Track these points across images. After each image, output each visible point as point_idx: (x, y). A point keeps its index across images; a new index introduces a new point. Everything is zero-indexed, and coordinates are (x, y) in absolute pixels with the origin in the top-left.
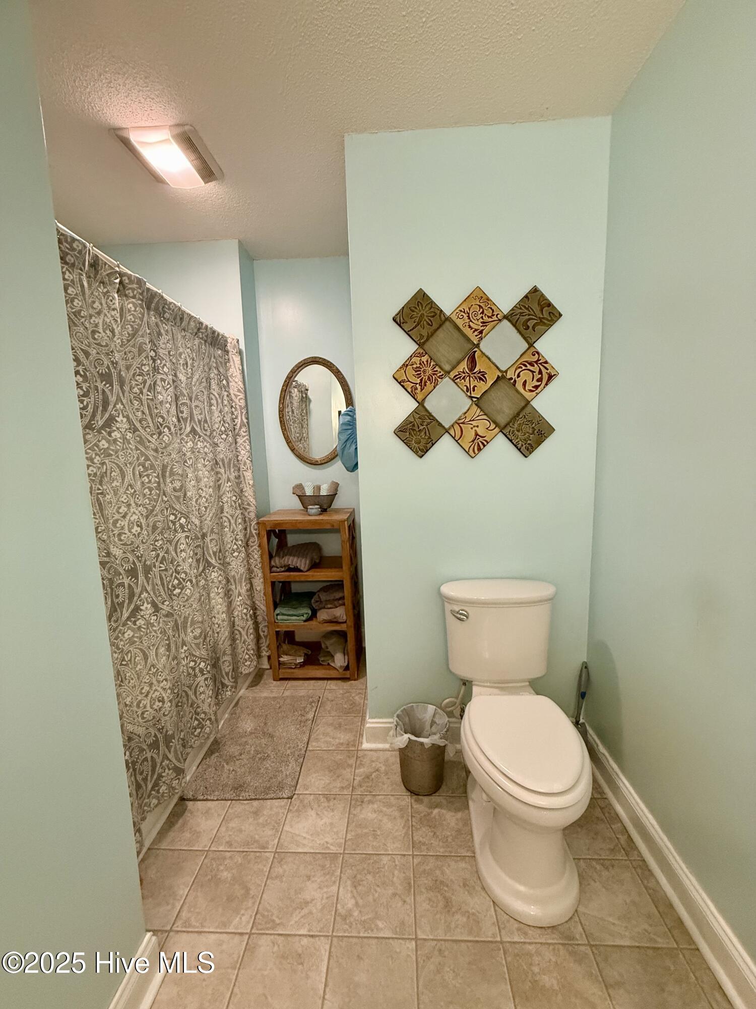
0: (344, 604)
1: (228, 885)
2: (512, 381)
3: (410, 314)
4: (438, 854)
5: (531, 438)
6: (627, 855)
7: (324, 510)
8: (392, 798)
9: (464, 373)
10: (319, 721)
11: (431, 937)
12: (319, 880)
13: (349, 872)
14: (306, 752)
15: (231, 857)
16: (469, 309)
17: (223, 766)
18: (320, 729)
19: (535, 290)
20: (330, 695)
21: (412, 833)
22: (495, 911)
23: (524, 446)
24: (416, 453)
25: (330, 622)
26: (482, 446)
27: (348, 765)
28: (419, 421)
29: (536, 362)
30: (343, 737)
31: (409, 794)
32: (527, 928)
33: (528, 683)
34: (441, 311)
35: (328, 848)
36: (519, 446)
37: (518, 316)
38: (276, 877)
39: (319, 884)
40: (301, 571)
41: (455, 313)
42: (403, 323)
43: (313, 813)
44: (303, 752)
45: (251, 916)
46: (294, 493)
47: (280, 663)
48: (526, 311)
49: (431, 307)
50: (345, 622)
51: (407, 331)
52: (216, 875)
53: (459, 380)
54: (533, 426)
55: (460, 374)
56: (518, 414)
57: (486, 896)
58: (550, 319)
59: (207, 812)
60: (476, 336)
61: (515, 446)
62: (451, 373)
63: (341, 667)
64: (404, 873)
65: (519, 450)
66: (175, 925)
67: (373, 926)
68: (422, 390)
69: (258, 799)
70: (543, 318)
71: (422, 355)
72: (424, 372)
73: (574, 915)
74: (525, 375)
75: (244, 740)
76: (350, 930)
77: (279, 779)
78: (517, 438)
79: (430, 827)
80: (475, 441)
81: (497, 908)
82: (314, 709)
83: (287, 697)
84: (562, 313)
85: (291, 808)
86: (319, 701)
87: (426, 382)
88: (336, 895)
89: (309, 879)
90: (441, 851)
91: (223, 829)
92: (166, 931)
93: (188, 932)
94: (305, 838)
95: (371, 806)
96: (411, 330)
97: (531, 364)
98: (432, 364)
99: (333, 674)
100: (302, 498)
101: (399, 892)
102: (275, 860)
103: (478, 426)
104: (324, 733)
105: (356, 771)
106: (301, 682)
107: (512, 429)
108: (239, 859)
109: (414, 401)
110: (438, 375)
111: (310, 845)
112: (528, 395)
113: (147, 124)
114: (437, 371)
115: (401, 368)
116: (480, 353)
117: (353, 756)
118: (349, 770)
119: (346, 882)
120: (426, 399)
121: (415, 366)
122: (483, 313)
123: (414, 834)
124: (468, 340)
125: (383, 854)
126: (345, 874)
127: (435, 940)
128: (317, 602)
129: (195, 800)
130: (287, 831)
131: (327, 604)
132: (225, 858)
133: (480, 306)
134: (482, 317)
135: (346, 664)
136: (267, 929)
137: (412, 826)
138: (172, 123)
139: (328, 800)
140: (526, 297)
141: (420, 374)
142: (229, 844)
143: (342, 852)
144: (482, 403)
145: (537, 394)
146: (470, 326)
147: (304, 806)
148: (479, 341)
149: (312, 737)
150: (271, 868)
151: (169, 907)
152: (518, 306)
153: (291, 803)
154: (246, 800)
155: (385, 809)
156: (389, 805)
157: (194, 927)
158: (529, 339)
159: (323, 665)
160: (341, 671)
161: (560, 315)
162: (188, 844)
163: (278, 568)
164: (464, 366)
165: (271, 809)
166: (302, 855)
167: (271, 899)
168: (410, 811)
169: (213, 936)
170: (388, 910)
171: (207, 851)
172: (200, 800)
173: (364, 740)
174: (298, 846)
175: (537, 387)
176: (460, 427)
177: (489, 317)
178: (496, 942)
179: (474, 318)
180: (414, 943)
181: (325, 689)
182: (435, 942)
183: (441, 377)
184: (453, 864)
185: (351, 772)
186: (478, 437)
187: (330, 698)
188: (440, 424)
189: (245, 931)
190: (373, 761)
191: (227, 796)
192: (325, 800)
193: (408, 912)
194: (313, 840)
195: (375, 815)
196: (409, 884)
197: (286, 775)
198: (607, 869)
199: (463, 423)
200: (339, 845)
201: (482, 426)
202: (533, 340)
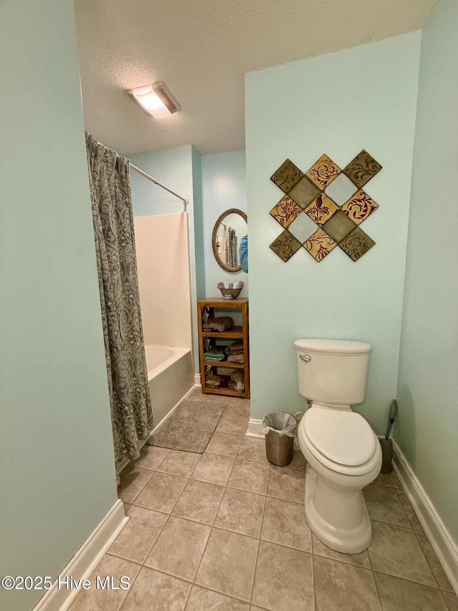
0: (243, 353)
1: (162, 489)
2: (346, 212)
3: (281, 174)
4: (282, 498)
5: (358, 249)
6: (411, 526)
7: (234, 298)
8: (259, 464)
9: (314, 209)
10: (223, 418)
11: (269, 541)
12: (210, 498)
13: (227, 497)
14: (214, 432)
15: (166, 477)
16: (318, 169)
17: (169, 432)
18: (224, 421)
19: (364, 152)
20: (232, 405)
21: (268, 484)
22: (312, 537)
23: (353, 254)
24: (282, 259)
25: (235, 363)
26: (325, 255)
27: (237, 443)
28: (284, 240)
29: (363, 199)
30: (236, 428)
31: (270, 463)
32: (330, 551)
33: (350, 406)
34: (300, 171)
35: (218, 483)
36: (350, 254)
37: (351, 170)
38: (188, 491)
39: (210, 499)
40: (220, 332)
41: (309, 172)
42: (276, 181)
43: (213, 464)
44: (212, 432)
45: (172, 507)
46: (218, 288)
47: (206, 384)
48: (357, 167)
49: (294, 170)
50: (243, 364)
51: (278, 185)
52: (157, 484)
53: (310, 213)
54: (360, 241)
55: (311, 210)
56: (350, 233)
57: (308, 527)
58: (373, 170)
59: (158, 454)
60: (322, 185)
61: (347, 254)
62: (306, 210)
63: (240, 390)
64: (259, 504)
65: (350, 256)
66: (135, 502)
67: (236, 527)
68: (287, 220)
69: (185, 451)
70: (369, 170)
71: (287, 199)
72: (289, 209)
73: (365, 551)
74: (355, 208)
75: (182, 421)
76: (223, 526)
77: (197, 443)
78: (349, 249)
79: (279, 483)
80: (320, 251)
81: (313, 536)
82: (222, 411)
83: (209, 403)
84: (382, 166)
85: (201, 459)
86: (226, 407)
87: (289, 216)
88: (218, 506)
89: (205, 496)
90: (284, 498)
91: (164, 462)
92: (130, 504)
93: (140, 507)
94: (206, 475)
95: (246, 466)
96: (281, 185)
97: (360, 201)
98: (293, 204)
99: (235, 394)
100: (223, 290)
101: (255, 514)
102: (189, 483)
103: (322, 242)
104: (225, 424)
105: (241, 446)
106: (217, 396)
107: (345, 243)
108: (170, 478)
109: (282, 227)
110: (297, 211)
111: (208, 479)
112: (357, 221)
113: (141, 85)
114: (297, 208)
115: (274, 208)
116: (325, 195)
117: (240, 439)
118: (236, 445)
119: (225, 502)
120: (290, 226)
121: (283, 206)
122: (327, 170)
123: (269, 486)
124: (317, 188)
125: (249, 492)
126: (225, 497)
127: (271, 543)
128: (228, 351)
129: (153, 446)
130: (197, 470)
131: (233, 352)
132: (163, 477)
133: (325, 166)
134: (327, 173)
135: (243, 388)
136: (179, 515)
137: (269, 481)
138: (153, 83)
139: (222, 459)
140: (357, 157)
141: (286, 210)
142: (167, 470)
143: (225, 486)
144: (325, 228)
145: (364, 220)
146: (318, 180)
147: (209, 460)
148: (324, 188)
149: (219, 425)
150: (186, 486)
151: (133, 494)
152: (351, 164)
153: (202, 456)
154: (179, 450)
155: (253, 469)
156: (257, 467)
157: (143, 505)
158: (358, 185)
159: (230, 388)
160: (240, 392)
161: (381, 167)
162: (146, 466)
163: (207, 329)
164: (314, 204)
165: (191, 457)
166: (203, 483)
167: (184, 500)
168: (269, 472)
169: (151, 512)
170: (246, 521)
171: (155, 471)
172: (155, 446)
173: (248, 431)
174: (202, 478)
175: (363, 216)
176: (311, 242)
177: (331, 172)
178: (309, 553)
179: (322, 174)
180: (258, 541)
181: (230, 402)
182: (271, 544)
183: (299, 212)
184: (290, 506)
185: (238, 446)
186: (322, 249)
187: (232, 406)
188: (298, 241)
189: (168, 513)
190: (251, 443)
191: (169, 447)
192: (221, 458)
193: (258, 525)
194: (210, 477)
195: (247, 471)
196: (261, 510)
197: (201, 442)
198: (395, 531)
199: (313, 240)
200: (225, 482)
201: (325, 242)
202: (361, 185)
